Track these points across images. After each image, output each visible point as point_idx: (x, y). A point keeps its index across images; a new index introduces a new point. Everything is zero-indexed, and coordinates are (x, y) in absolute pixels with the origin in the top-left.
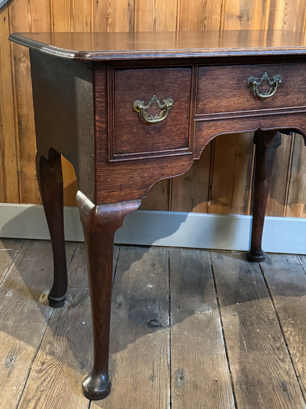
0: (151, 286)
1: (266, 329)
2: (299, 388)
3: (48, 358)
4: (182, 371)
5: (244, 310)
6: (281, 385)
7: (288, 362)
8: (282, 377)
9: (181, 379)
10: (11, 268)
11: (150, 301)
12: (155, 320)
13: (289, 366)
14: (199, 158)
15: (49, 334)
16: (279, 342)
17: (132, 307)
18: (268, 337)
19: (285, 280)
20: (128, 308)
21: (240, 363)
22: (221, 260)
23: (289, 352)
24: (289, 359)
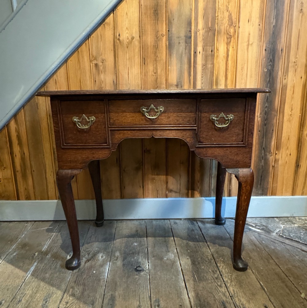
0: (136, 244)
1: (207, 266)
2: (233, 304)
3: (71, 299)
4: (158, 300)
5: (193, 255)
6: (222, 304)
7: (223, 287)
8: (222, 298)
9: (158, 306)
11: (136, 253)
12: (139, 267)
13: (225, 289)
15: (72, 282)
16: (216, 274)
17: (125, 258)
18: (210, 271)
20: (123, 259)
21: (195, 291)
22: (176, 225)
23: (223, 279)
24: (224, 285)
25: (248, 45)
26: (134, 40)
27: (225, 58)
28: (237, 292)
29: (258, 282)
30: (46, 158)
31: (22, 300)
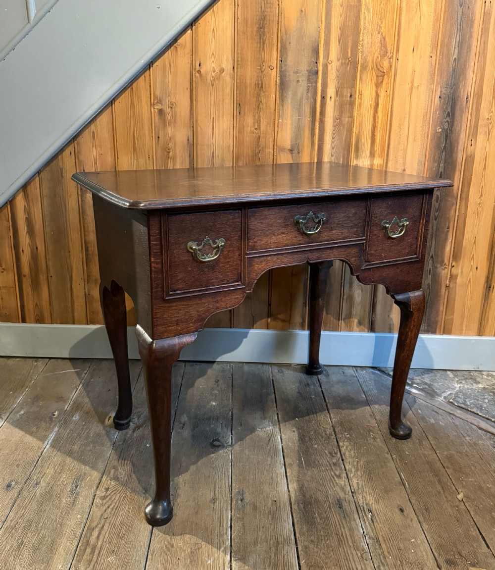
0: (214, 404)
1: (323, 445)
2: (354, 503)
3: (112, 483)
4: (242, 492)
5: (302, 425)
6: (337, 502)
7: (343, 478)
8: (338, 494)
9: (241, 500)
10: (79, 389)
11: (213, 419)
12: (217, 440)
13: (345, 481)
14: (251, 291)
15: (114, 459)
16: (335, 458)
17: (195, 426)
18: (325, 453)
19: (341, 392)
20: (192, 427)
21: (298, 481)
22: (282, 374)
23: (345, 467)
24: (345, 475)
25: (412, 89)
26: (223, 74)
27: (373, 107)
28: (362, 486)
29: (397, 474)
30: (72, 257)
31: (41, 482)
